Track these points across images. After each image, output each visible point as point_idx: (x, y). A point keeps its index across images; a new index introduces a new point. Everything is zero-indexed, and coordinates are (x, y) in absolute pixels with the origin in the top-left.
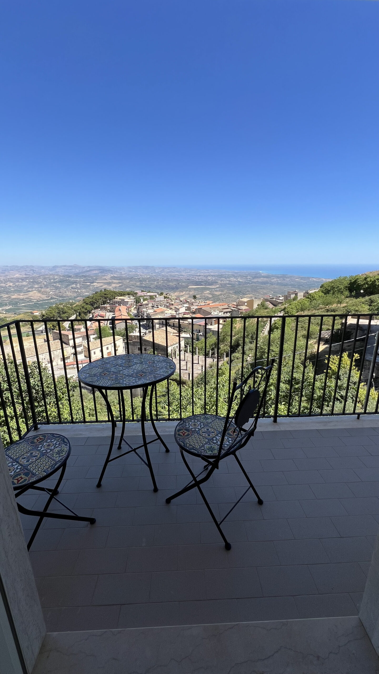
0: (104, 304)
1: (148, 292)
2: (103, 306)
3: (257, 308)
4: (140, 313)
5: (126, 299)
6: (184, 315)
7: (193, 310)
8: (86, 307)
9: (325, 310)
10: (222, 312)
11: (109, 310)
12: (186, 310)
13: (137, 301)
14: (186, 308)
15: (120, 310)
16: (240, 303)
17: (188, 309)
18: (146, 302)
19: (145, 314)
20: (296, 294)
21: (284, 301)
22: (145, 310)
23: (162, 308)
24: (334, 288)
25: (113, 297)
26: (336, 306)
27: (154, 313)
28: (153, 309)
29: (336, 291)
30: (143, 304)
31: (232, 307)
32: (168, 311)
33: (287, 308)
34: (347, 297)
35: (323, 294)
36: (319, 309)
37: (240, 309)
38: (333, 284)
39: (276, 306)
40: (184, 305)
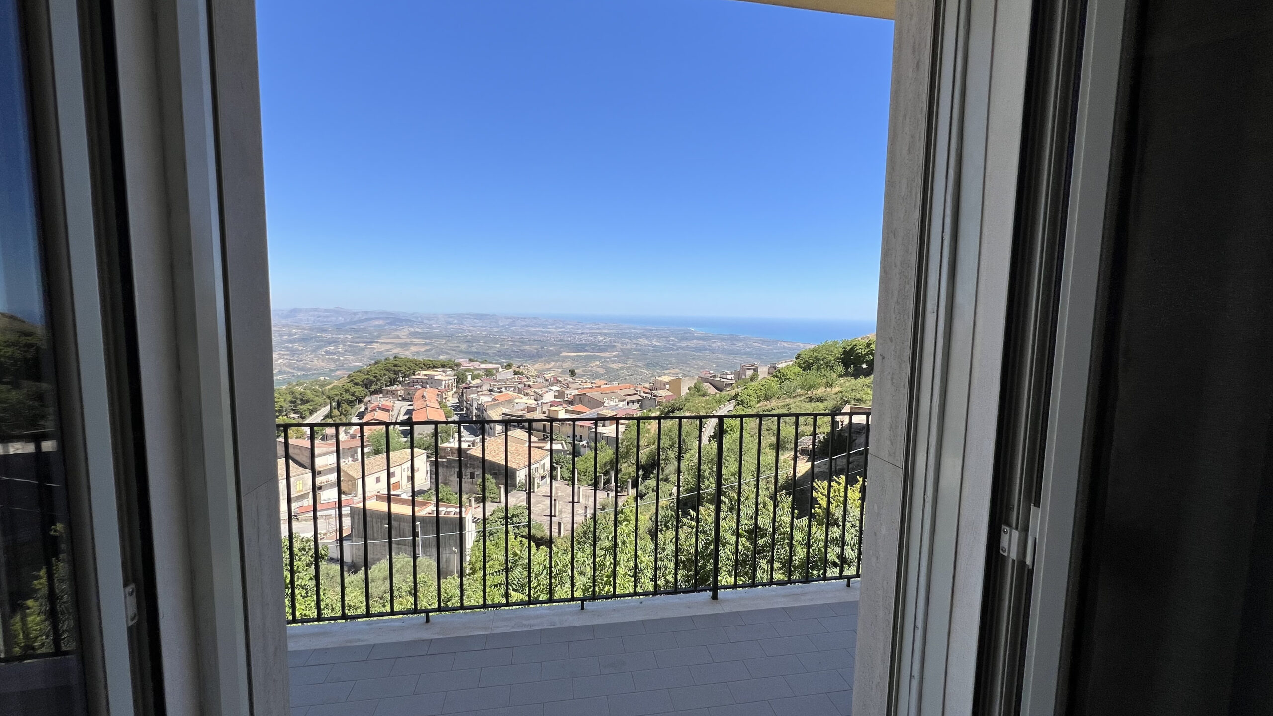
0: (391, 385)
1: (482, 363)
2: (389, 388)
3: (687, 394)
4: (465, 403)
5: (438, 375)
6: (551, 406)
7: (569, 396)
8: (353, 390)
9: (807, 398)
10: (623, 401)
11: (401, 396)
12: (556, 397)
13: (460, 379)
14: (557, 394)
15: (423, 397)
16: (657, 385)
17: (560, 395)
18: (477, 381)
19: (475, 405)
20: (755, 370)
21: (734, 382)
22: (474, 396)
23: (509, 392)
24: (819, 360)
25: (412, 371)
26: (825, 392)
27: (493, 403)
28: (491, 394)
29: (822, 365)
30: (470, 385)
31: (642, 392)
32: (521, 398)
33: (740, 394)
34: (841, 376)
35: (800, 369)
36: (796, 396)
37: (657, 397)
38: (815, 354)
39: (720, 391)
40: (552, 388)
